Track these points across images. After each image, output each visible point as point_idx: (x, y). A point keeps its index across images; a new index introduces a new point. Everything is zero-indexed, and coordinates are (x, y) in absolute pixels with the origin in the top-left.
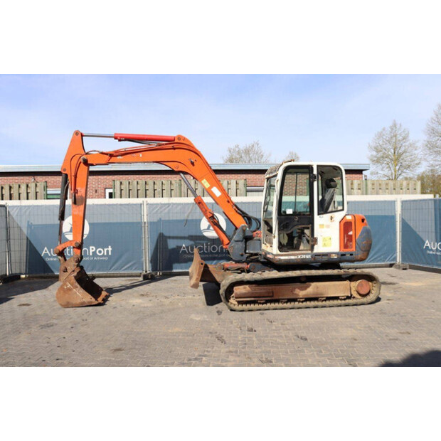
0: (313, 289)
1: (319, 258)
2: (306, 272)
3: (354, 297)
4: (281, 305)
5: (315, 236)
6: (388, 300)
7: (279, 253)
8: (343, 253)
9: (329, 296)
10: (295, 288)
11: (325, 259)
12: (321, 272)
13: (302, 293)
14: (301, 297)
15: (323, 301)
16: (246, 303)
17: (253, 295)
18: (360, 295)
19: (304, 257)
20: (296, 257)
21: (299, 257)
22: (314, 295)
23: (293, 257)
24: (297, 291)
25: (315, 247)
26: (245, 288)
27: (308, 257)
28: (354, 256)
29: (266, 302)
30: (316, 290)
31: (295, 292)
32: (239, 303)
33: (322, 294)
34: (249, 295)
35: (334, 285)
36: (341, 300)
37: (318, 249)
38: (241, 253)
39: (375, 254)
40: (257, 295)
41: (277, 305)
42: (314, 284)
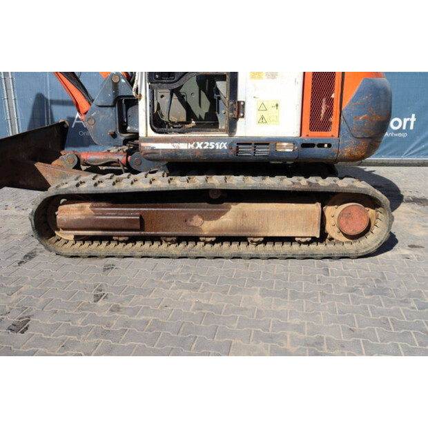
0: (233, 217)
1: (247, 152)
2: (216, 181)
3: (331, 239)
4: (164, 248)
5: (240, 98)
6: (412, 246)
7: (151, 134)
8: (307, 140)
9: (270, 234)
10: (192, 215)
11: (263, 151)
12: (252, 182)
13: (208, 227)
14: (206, 233)
15: (258, 243)
16: (92, 239)
17: (99, 226)
18: (346, 235)
19: (212, 145)
20: (191, 146)
21: (199, 145)
22: (236, 231)
23: (183, 146)
24: (197, 221)
25: (240, 122)
26: (81, 209)
27: (221, 146)
28: (334, 149)
29: (133, 240)
30: (239, 222)
31: (193, 223)
32: (77, 238)
33: (254, 230)
34: (89, 225)
35: (283, 212)
36: (300, 243)
37: (247, 128)
38: (111, 131)
39: (422, 142)
40: (105, 225)
41: (156, 247)
42: (236, 208)
